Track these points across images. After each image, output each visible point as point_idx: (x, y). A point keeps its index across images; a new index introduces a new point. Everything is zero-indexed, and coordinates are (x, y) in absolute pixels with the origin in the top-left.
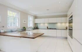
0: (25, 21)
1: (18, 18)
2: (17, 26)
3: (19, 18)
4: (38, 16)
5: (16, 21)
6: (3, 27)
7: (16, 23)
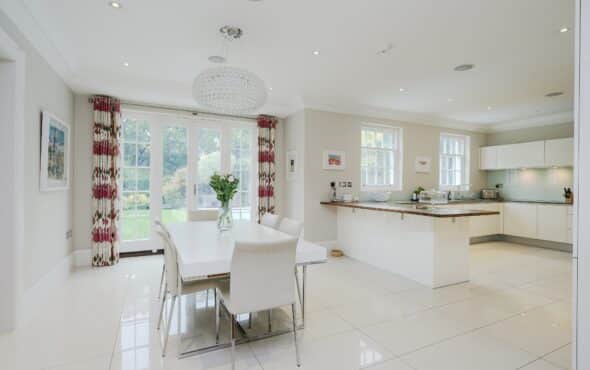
0: (424, 163)
1: (394, 151)
2: (392, 183)
3: (398, 150)
4: (496, 128)
5: (388, 163)
6: (333, 184)
7: (388, 174)
